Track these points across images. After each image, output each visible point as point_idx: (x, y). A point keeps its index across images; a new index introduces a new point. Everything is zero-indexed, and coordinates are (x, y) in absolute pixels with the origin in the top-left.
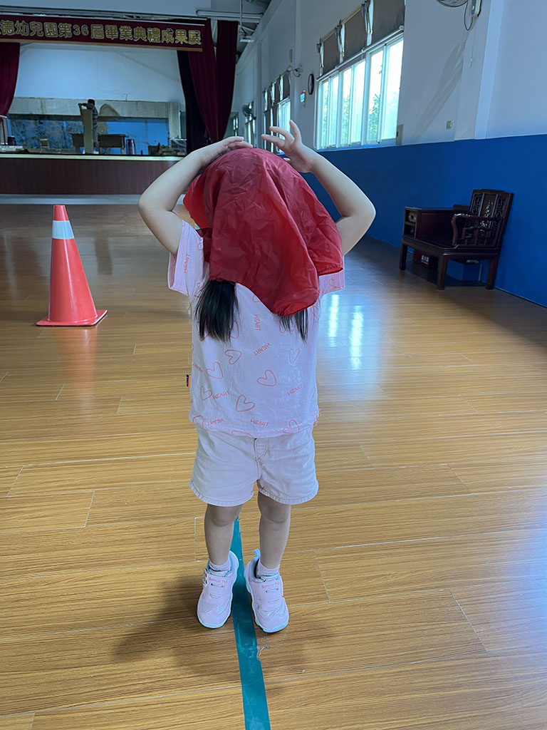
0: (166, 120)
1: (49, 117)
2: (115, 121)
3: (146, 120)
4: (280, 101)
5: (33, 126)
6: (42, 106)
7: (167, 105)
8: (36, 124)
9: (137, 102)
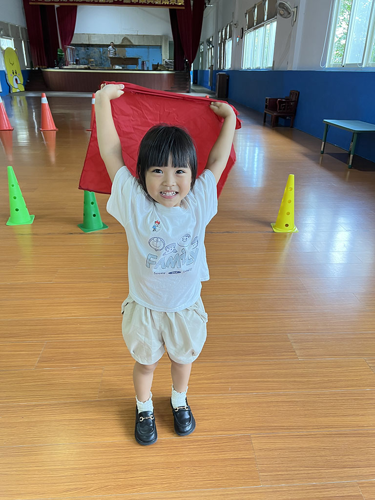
0: (160, 47)
1: (93, 46)
2: (130, 47)
3: (148, 47)
4: (227, 39)
5: (83, 51)
6: (89, 39)
7: (161, 37)
8: (85, 49)
9: (144, 35)
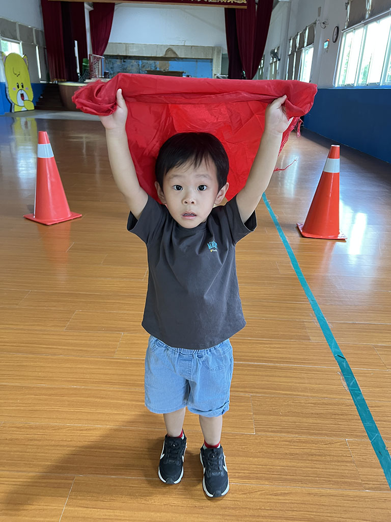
0: (211, 60)
1: (130, 57)
2: (175, 60)
3: (197, 60)
4: (303, 47)
6: (126, 50)
7: (213, 48)
8: (121, 62)
9: (192, 46)
